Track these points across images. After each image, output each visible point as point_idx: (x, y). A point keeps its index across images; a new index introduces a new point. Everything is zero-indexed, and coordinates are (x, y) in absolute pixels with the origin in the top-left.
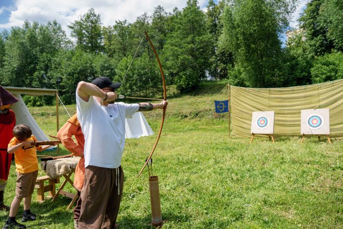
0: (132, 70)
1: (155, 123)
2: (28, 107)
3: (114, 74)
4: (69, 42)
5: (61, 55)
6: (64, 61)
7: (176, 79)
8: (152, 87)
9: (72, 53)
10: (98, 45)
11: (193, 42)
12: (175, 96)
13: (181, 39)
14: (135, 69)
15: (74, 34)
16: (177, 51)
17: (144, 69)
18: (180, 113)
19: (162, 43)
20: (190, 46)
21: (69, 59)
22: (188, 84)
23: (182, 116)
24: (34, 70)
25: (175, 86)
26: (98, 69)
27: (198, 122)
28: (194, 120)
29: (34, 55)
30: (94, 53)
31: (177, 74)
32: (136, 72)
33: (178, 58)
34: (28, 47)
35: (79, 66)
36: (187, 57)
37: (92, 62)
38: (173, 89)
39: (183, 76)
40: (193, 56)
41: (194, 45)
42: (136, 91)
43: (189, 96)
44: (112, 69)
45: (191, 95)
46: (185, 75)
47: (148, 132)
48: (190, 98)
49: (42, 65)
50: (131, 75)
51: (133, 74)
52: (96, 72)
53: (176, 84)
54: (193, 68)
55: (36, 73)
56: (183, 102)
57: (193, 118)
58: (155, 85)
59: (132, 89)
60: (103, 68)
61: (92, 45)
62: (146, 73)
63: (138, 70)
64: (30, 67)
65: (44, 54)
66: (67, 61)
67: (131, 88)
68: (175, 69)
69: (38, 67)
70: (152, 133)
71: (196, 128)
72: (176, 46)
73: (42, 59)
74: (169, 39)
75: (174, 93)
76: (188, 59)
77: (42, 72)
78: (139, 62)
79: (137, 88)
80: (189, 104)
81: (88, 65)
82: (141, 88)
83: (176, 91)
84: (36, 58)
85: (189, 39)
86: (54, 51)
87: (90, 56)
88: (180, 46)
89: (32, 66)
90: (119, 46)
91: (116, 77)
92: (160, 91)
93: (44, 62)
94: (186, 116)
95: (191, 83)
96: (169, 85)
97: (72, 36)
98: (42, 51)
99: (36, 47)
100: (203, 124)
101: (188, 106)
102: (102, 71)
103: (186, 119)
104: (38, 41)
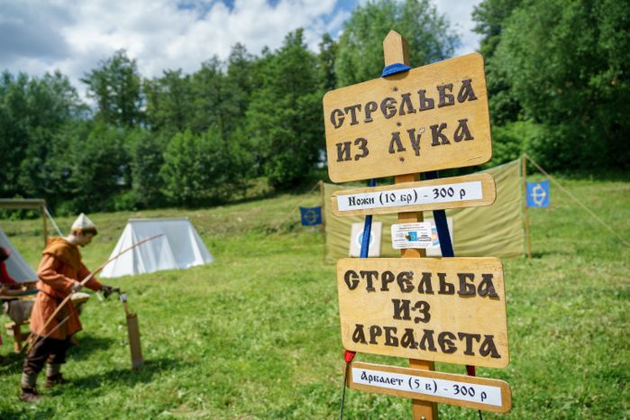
0: (192, 154)
1: (223, 243)
2: (13, 220)
3: (162, 161)
4: (84, 107)
5: (69, 130)
6: (74, 140)
7: (267, 167)
8: (227, 182)
9: (89, 126)
10: (134, 110)
11: (293, 105)
12: (266, 196)
13: (274, 101)
14: (196, 153)
15: (92, 93)
16: (267, 120)
17: (212, 152)
18: (264, 226)
19: (243, 106)
20: (287, 112)
21: (84, 136)
22: (287, 176)
23: (268, 229)
24: (22, 156)
25: (266, 179)
26: (133, 153)
27: (293, 240)
28: (287, 236)
29: (21, 131)
30: (127, 126)
31: (269, 158)
32: (198, 156)
33: (268, 133)
34: (11, 116)
35: (100, 148)
36: (282, 130)
37: (123, 141)
38: (262, 184)
39: (279, 163)
40: (295, 128)
41: (295, 109)
42: (199, 189)
43: (288, 196)
44: (157, 153)
45: (292, 194)
46: (280, 160)
47: (204, 257)
48: (290, 199)
49: (35, 148)
50: (190, 162)
51: (194, 161)
52: (130, 159)
53: (266, 176)
54: (296, 149)
55: (25, 163)
56: (276, 206)
57: (285, 233)
58: (231, 179)
59: (192, 186)
60: (143, 152)
61: (123, 111)
62: (215, 159)
63: (202, 154)
64: (13, 152)
65: (39, 129)
66: (80, 139)
67: (190, 183)
68: (264, 150)
69: (28, 151)
70: (210, 260)
71: (287, 249)
72: (265, 113)
73: (34, 138)
74: (255, 100)
75: (264, 191)
76: (285, 134)
77: (36, 160)
78: (203, 142)
79: (200, 183)
80: (283, 210)
81: (116, 147)
82: (208, 184)
83: (267, 188)
84: (25, 135)
85: (287, 100)
86: (56, 122)
87: (121, 131)
88: (273, 112)
89: (18, 149)
90: (170, 113)
91: (165, 167)
92: (240, 188)
93: (38, 142)
94: (274, 231)
95: (291, 173)
96: (255, 177)
97: (88, 96)
98: (35, 124)
99: (24, 116)
100: (299, 243)
101: (281, 213)
102: (141, 156)
103: (275, 235)
104: (28, 106)
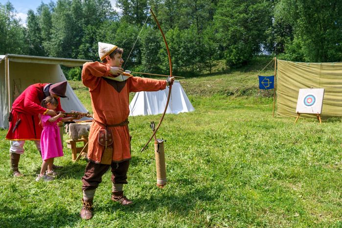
0: (179, 43)
1: (198, 100)
2: (74, 81)
3: (160, 47)
4: (115, 13)
5: (106, 27)
6: (109, 33)
7: (225, 52)
8: (199, 62)
9: (117, 25)
10: (144, 15)
11: (245, 11)
12: (224, 72)
13: (233, 9)
14: (181, 42)
15: (119, 4)
16: (227, 21)
17: (191, 41)
18: (226, 90)
19: (212, 13)
20: (242, 16)
21: (114, 31)
22: (239, 59)
23: (228, 93)
24: (80, 43)
25: (224, 61)
26: (143, 42)
27: (245, 101)
28: (240, 98)
29: (79, 27)
30: (139, 25)
31: (227, 47)
32: (182, 45)
33: (228, 30)
34: (74, 19)
35: (123, 39)
36: (238, 28)
37: (137, 34)
38: (222, 64)
39: (234, 50)
40: (246, 27)
41: (247, 14)
42: (182, 65)
43: (239, 72)
44: (158, 42)
45: (242, 71)
46: (235, 48)
47: (188, 108)
48: (240, 74)
49: (87, 38)
50: (177, 48)
51: (180, 48)
52: (141, 46)
53: (225, 58)
54: (246, 41)
55: (82, 46)
56: (231, 79)
57: (240, 96)
58: (202, 60)
59: (178, 64)
60: (149, 40)
61: (137, 16)
62: (192, 47)
63: (185, 43)
64: (75, 40)
65: (89, 26)
66: (112, 33)
67: (176, 62)
68: (225, 42)
69: (83, 40)
70: (192, 110)
71: (241, 106)
72: (227, 16)
73: (87, 32)
74: (220, 8)
75: (223, 69)
76: (240, 31)
77: (88, 45)
78: (186, 34)
79: (183, 62)
80: (237, 81)
81: (133, 37)
82: (188, 62)
83: (225, 67)
84: (82, 30)
85: (242, 7)
86: (99, 23)
87: (135, 28)
88: (232, 16)
89: (78, 39)
90: (166, 17)
91: (162, 51)
92: (208, 66)
93: (89, 34)
94: (232, 94)
95: (242, 57)
96: (218, 59)
97: (117, 6)
98: (87, 23)
99: (81, 19)
100: (250, 103)
101: (236, 83)
102: (147, 44)
103: (233, 97)
104: (83, 12)
